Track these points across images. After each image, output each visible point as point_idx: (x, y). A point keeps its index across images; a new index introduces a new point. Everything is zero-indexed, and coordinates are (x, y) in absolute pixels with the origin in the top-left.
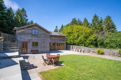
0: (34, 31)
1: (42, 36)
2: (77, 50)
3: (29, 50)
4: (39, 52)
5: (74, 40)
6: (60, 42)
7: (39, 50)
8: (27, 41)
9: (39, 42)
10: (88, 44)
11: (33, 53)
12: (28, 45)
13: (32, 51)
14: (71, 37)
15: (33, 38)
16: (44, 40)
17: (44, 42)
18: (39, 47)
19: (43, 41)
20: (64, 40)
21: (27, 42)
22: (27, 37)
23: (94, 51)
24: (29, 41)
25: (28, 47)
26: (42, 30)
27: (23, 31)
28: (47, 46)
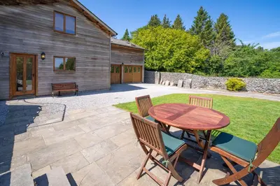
0: (59, 19)
1: (88, 39)
2: (172, 84)
3: (43, 84)
4: (80, 89)
5: (163, 61)
6: (132, 64)
7: (79, 82)
8: (36, 51)
9: (79, 58)
10: (193, 69)
11: (59, 95)
12: (39, 66)
13: (53, 87)
14: (154, 54)
15: (59, 44)
16: (95, 53)
17: (95, 59)
18: (78, 73)
19: (93, 56)
20: (140, 60)
21: (35, 56)
22: (35, 36)
23: (217, 83)
24: (43, 54)
25: (40, 74)
26: (89, 22)
27: (14, 13)
28: (102, 70)
